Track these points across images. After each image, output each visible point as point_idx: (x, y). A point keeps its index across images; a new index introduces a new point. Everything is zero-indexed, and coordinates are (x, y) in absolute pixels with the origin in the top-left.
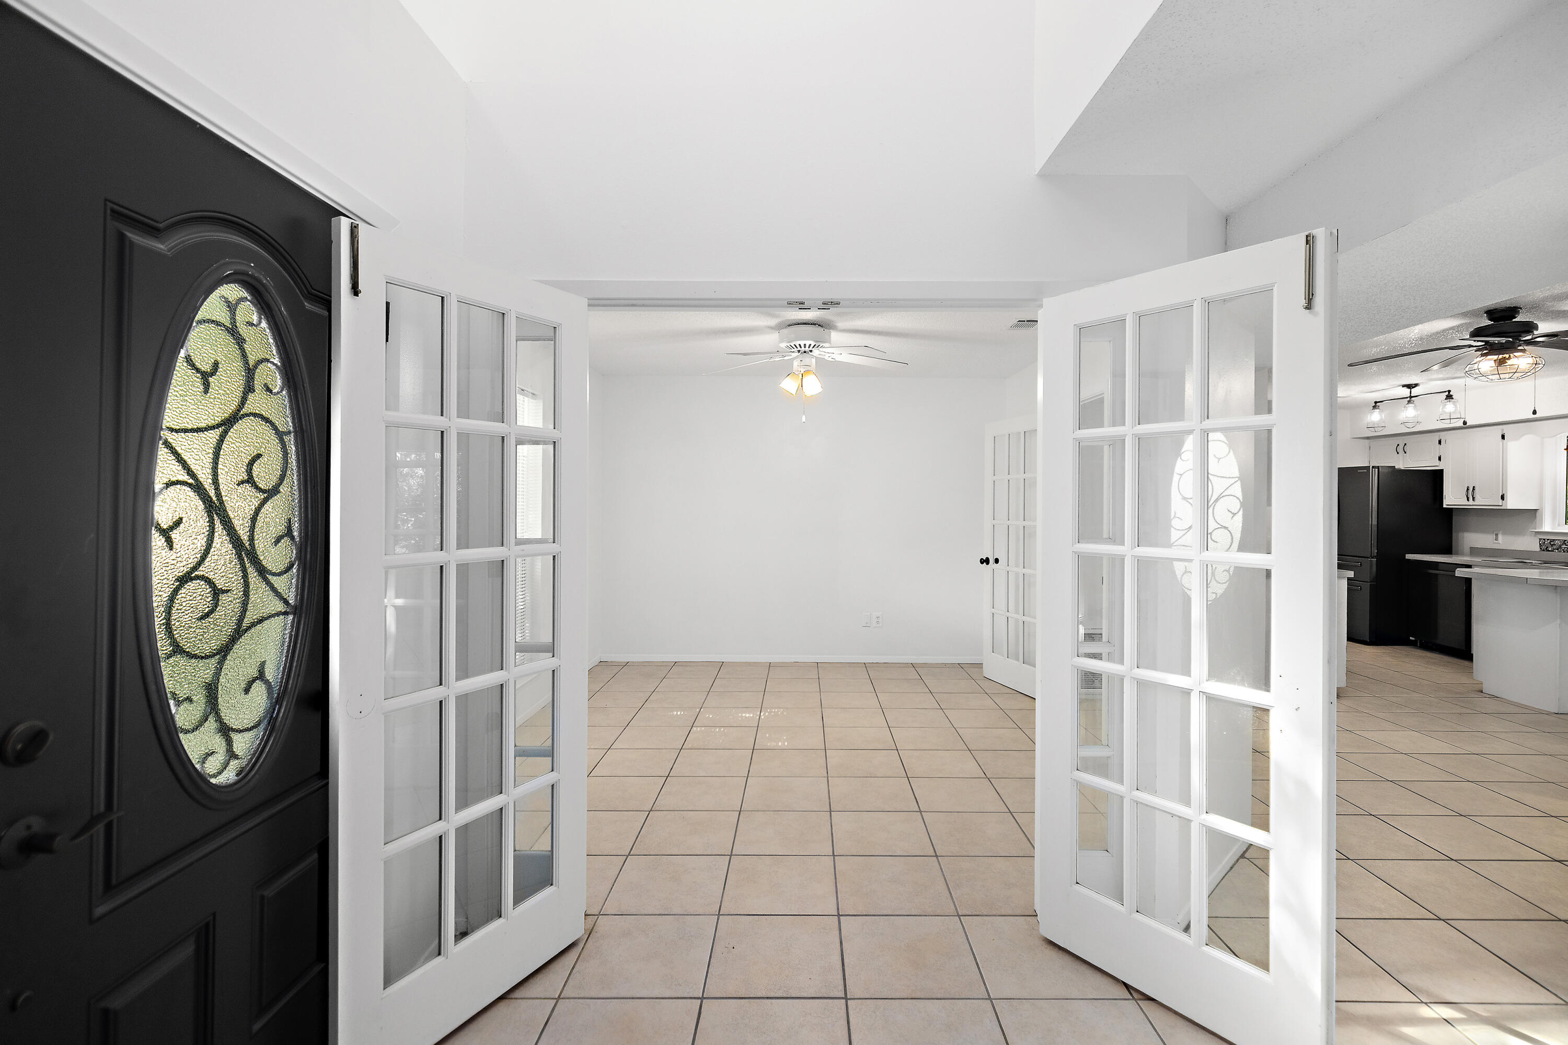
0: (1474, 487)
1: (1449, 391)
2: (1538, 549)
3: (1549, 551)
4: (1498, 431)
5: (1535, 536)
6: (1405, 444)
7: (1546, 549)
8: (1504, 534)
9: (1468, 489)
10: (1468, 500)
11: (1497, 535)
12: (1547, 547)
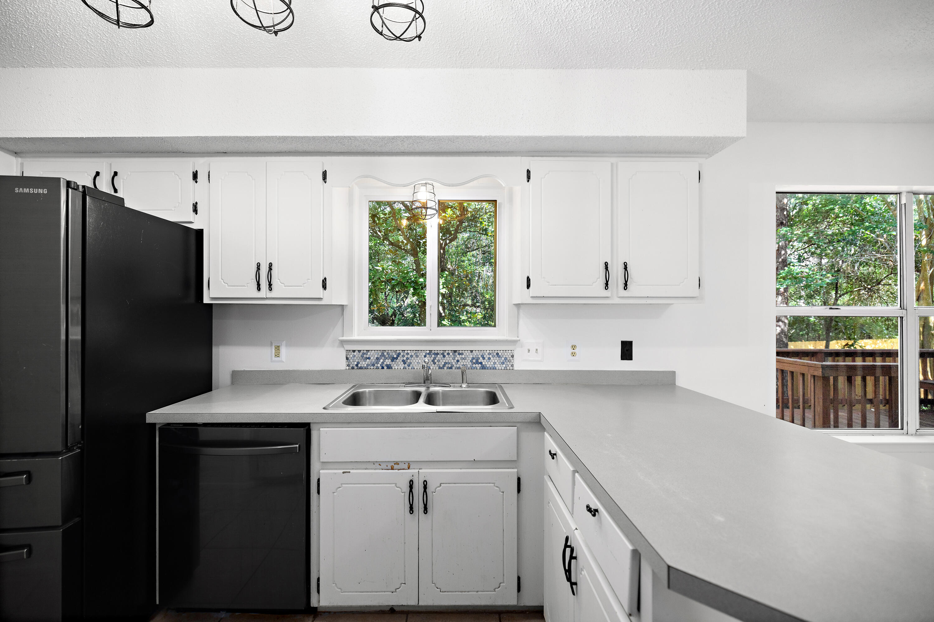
0: (271, 265)
2: (342, 366)
3: (361, 368)
5: (340, 346)
6: (116, 174)
7: (357, 365)
8: (289, 345)
9: (259, 269)
10: (259, 289)
11: (278, 348)
12: (358, 363)
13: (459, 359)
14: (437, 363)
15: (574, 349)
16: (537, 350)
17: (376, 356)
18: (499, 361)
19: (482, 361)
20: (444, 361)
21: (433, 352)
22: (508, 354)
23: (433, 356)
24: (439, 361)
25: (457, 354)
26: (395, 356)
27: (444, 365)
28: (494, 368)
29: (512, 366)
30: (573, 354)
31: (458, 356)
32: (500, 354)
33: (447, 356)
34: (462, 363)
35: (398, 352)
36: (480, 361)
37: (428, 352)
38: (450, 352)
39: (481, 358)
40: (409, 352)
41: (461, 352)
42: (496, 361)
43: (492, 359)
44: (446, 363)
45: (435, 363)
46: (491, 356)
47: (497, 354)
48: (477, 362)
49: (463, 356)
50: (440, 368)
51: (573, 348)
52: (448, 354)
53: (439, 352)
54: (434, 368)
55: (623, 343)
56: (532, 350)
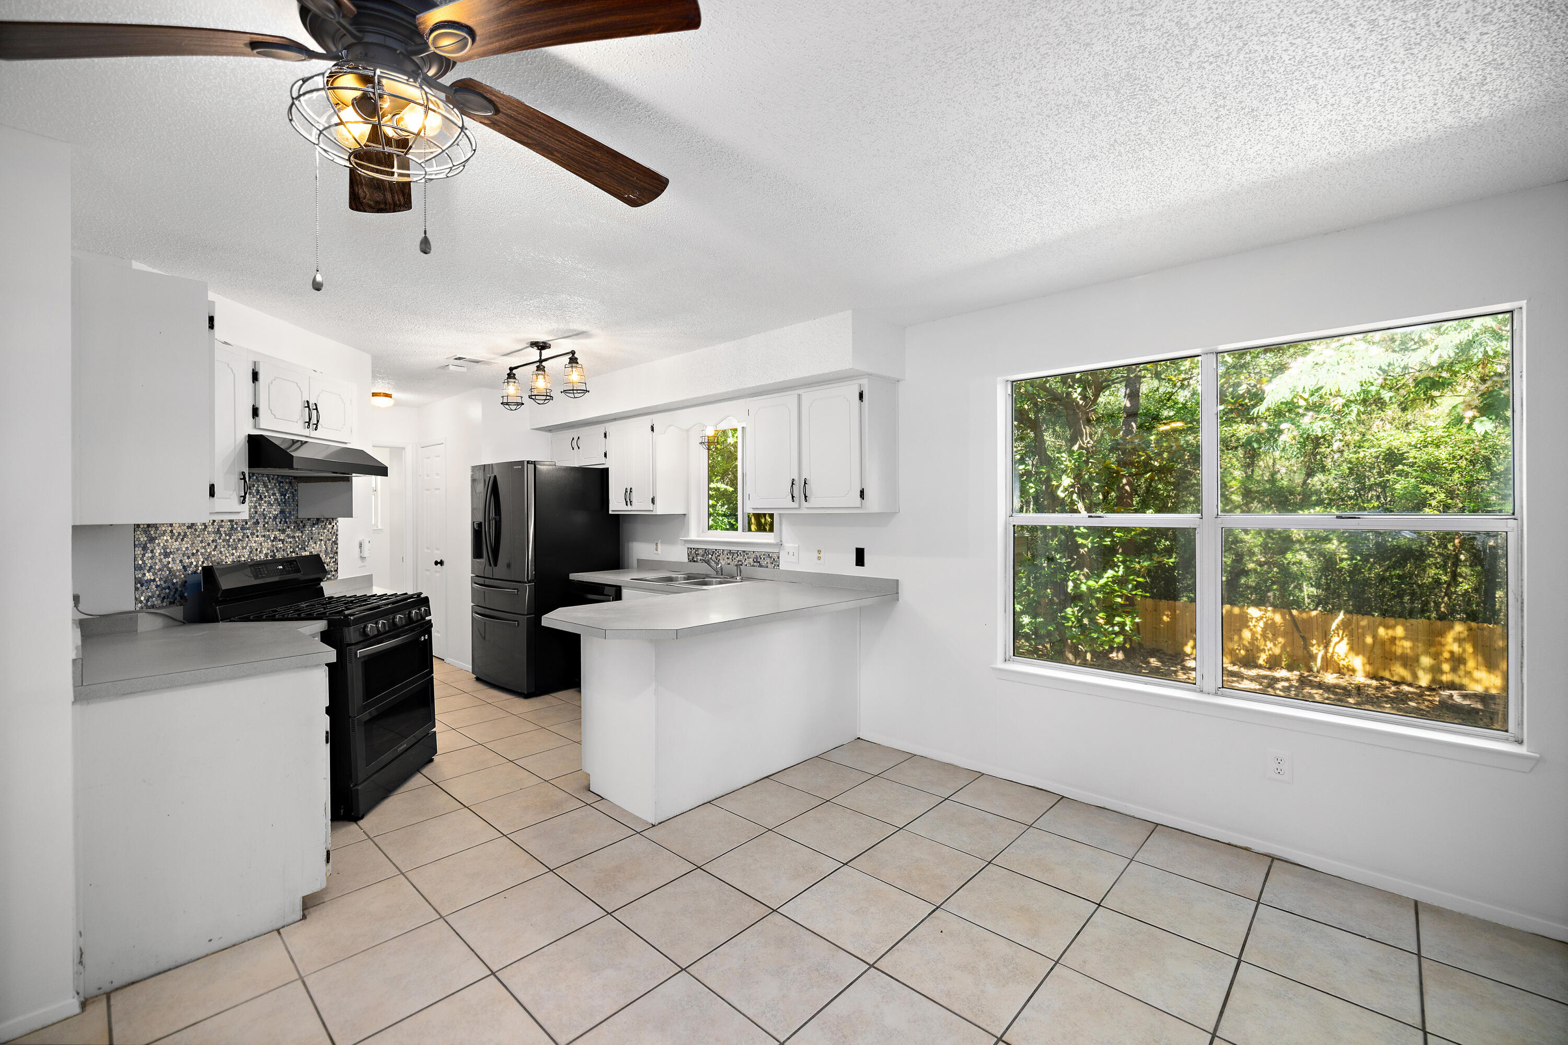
0: (630, 489)
1: (573, 353)
2: (686, 560)
3: (694, 561)
4: (646, 421)
5: (685, 544)
6: (578, 439)
7: (693, 559)
8: (661, 543)
9: (626, 491)
10: (627, 504)
11: (657, 544)
12: (693, 557)
13: (747, 558)
14: (734, 561)
15: (819, 554)
16: (794, 554)
17: (702, 553)
18: (770, 561)
19: (760, 560)
21: (730, 550)
22: (776, 556)
23: (731, 553)
25: (745, 553)
26: (711, 552)
28: (767, 567)
29: (778, 566)
30: (819, 558)
32: (771, 556)
34: (748, 562)
35: (713, 550)
37: (727, 550)
38: (741, 550)
39: (758, 556)
40: (719, 550)
41: (747, 552)
42: (768, 561)
43: (766, 558)
44: (739, 561)
46: (766, 556)
47: (769, 555)
48: (757, 562)
49: (749, 556)
52: (740, 553)
53: (735, 551)
54: (732, 564)
55: (857, 549)
56: (791, 554)
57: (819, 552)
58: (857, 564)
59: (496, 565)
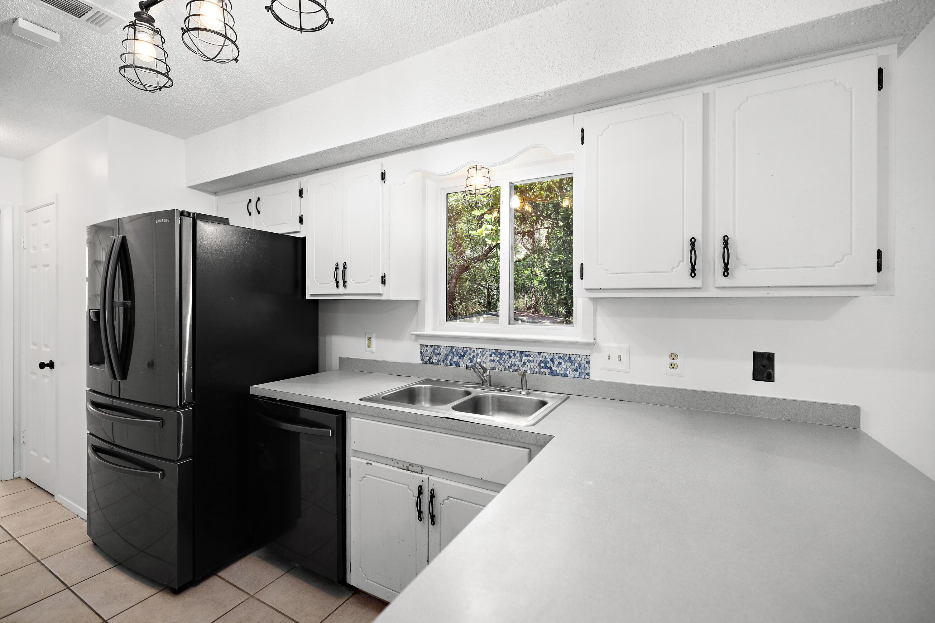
0: (345, 264)
2: (417, 360)
5: (416, 340)
6: (259, 199)
7: (429, 360)
8: (378, 337)
9: (337, 268)
10: (337, 286)
11: (370, 339)
12: (430, 358)
13: (526, 361)
14: (503, 364)
15: (673, 359)
16: (620, 357)
17: (445, 352)
18: (571, 367)
19: (552, 365)
20: (510, 362)
21: (499, 351)
22: (583, 359)
23: (499, 356)
24: (504, 362)
25: (523, 355)
26: (462, 354)
27: (510, 367)
28: (566, 375)
29: (588, 374)
30: (673, 366)
31: (524, 358)
32: (573, 359)
33: (513, 357)
34: (529, 366)
35: (465, 349)
36: (549, 365)
37: (494, 351)
38: (516, 352)
39: (550, 362)
40: (475, 350)
41: (528, 353)
42: (568, 367)
43: (563, 363)
44: (512, 365)
45: (500, 364)
46: (561, 361)
47: (570, 358)
48: (546, 367)
49: (531, 359)
50: (506, 370)
51: (673, 357)
52: (514, 355)
53: (504, 352)
54: (500, 369)
55: (756, 355)
56: (614, 357)
57: (673, 356)
58: (756, 377)
59: (124, 376)
